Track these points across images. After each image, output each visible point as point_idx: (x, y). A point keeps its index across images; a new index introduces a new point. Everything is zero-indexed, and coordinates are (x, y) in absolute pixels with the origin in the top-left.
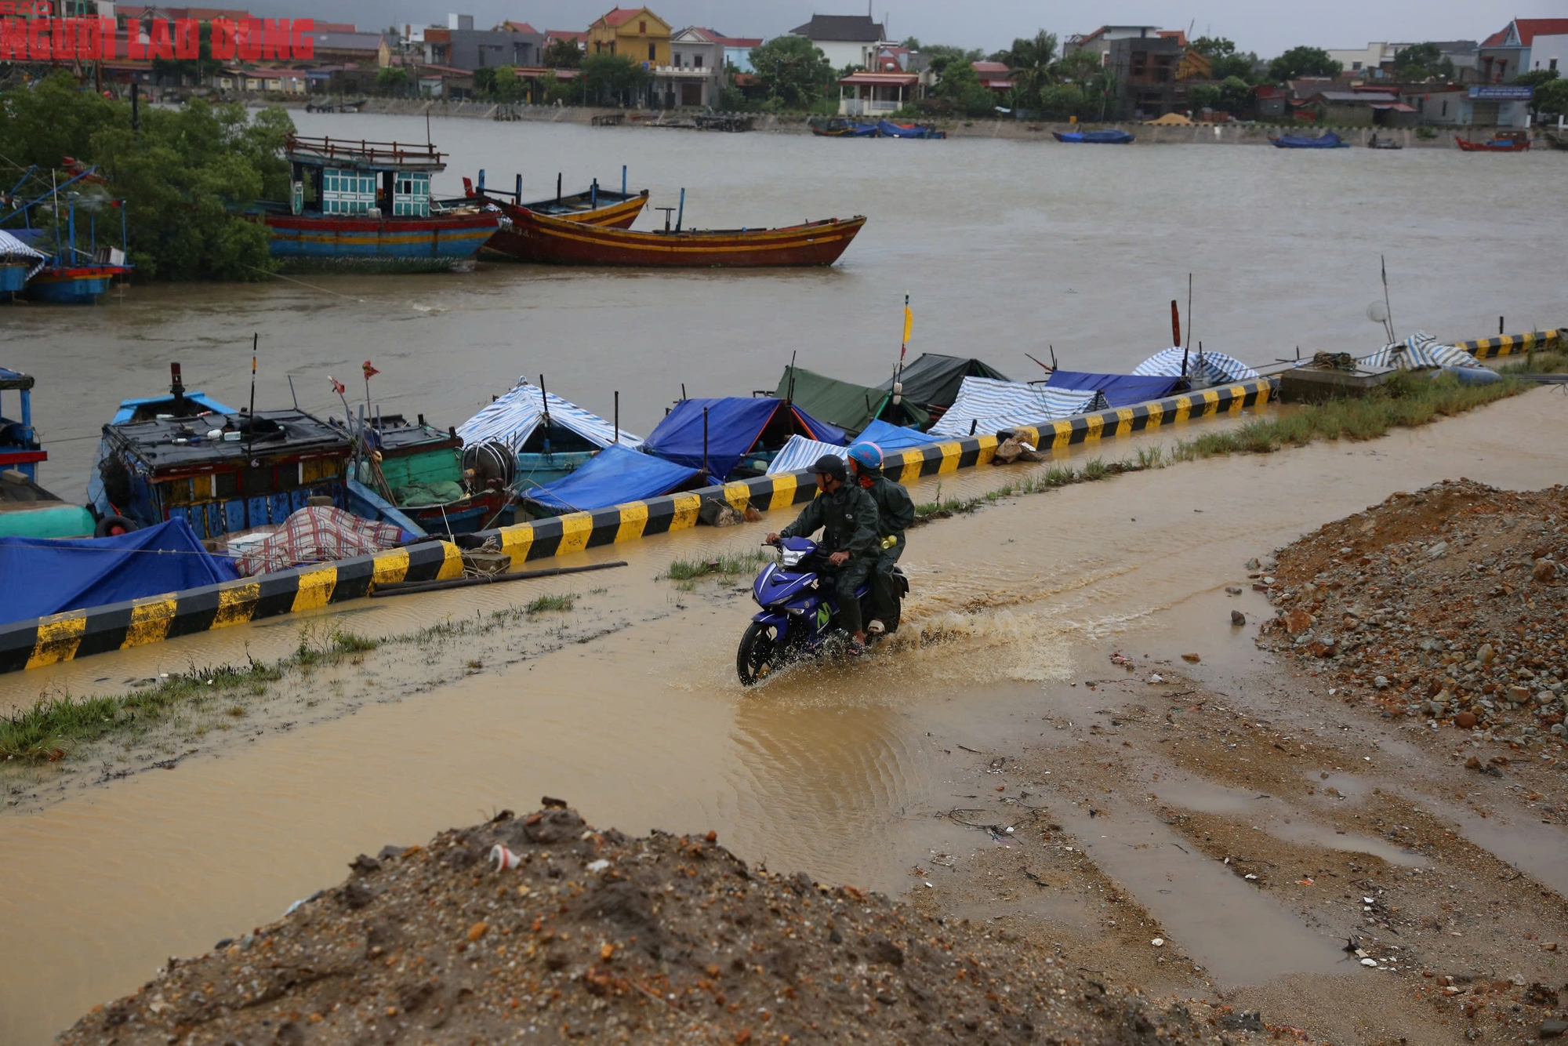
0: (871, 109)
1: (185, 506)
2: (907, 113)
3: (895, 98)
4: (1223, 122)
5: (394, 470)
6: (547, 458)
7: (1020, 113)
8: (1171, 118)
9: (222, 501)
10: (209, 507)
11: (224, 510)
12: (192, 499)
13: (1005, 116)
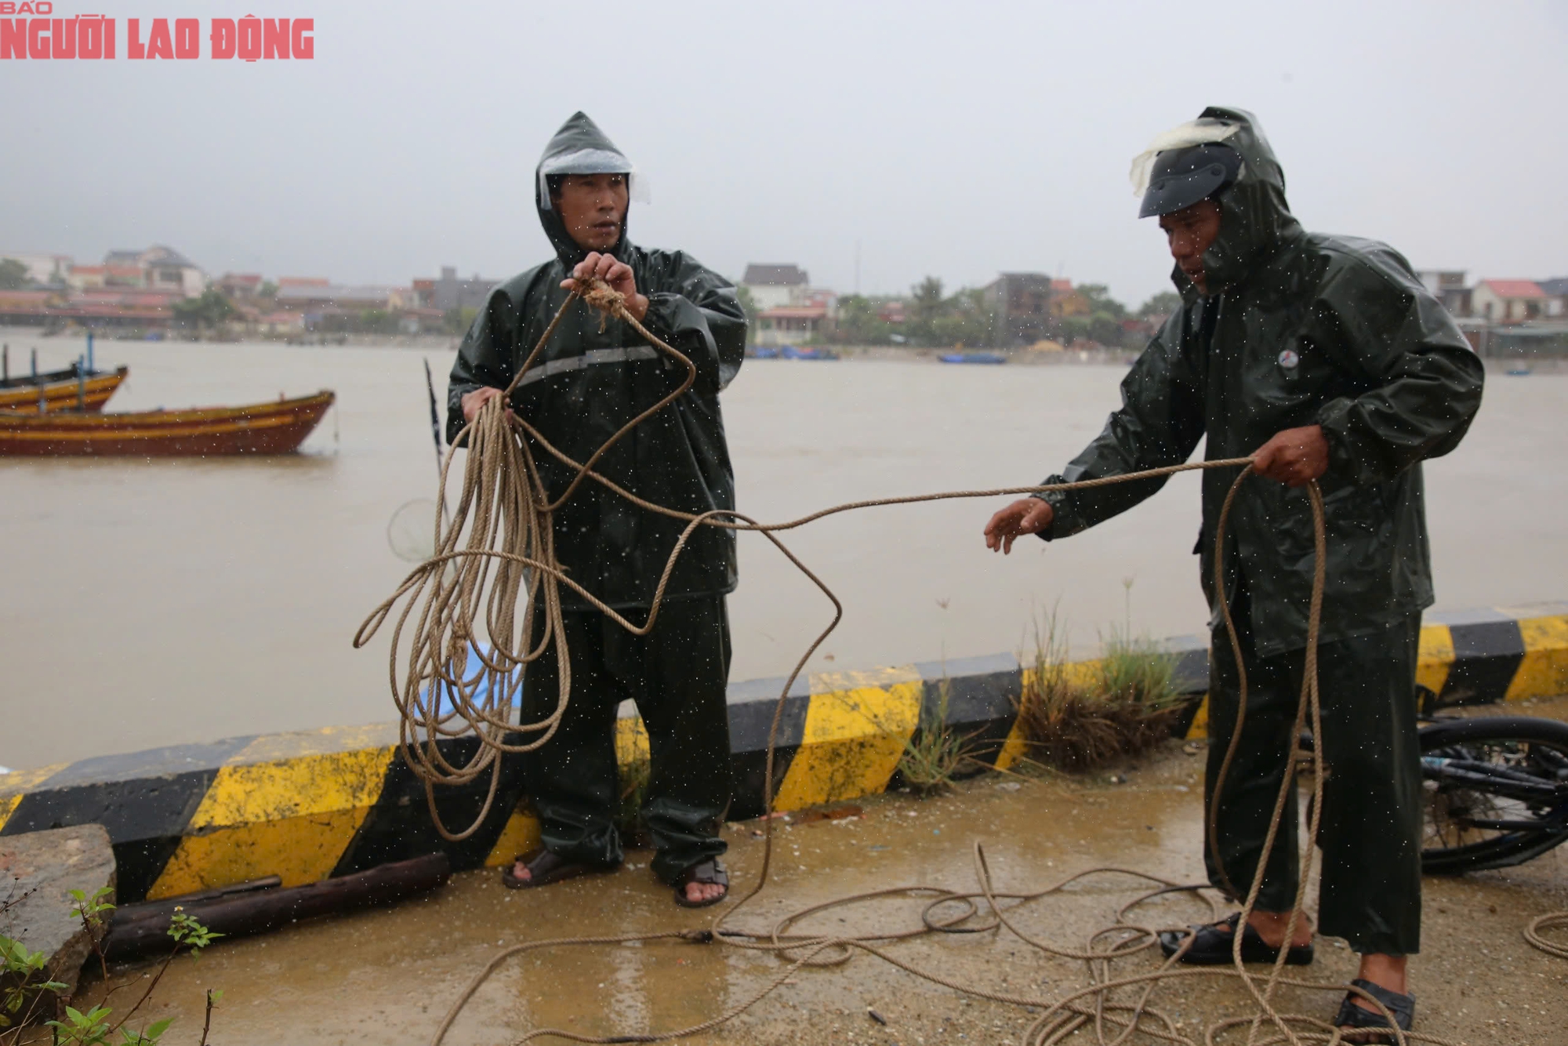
0: (782, 338)
2: (814, 341)
3: (804, 329)
4: (1090, 349)
7: (913, 341)
8: (1044, 345)
13: (898, 345)
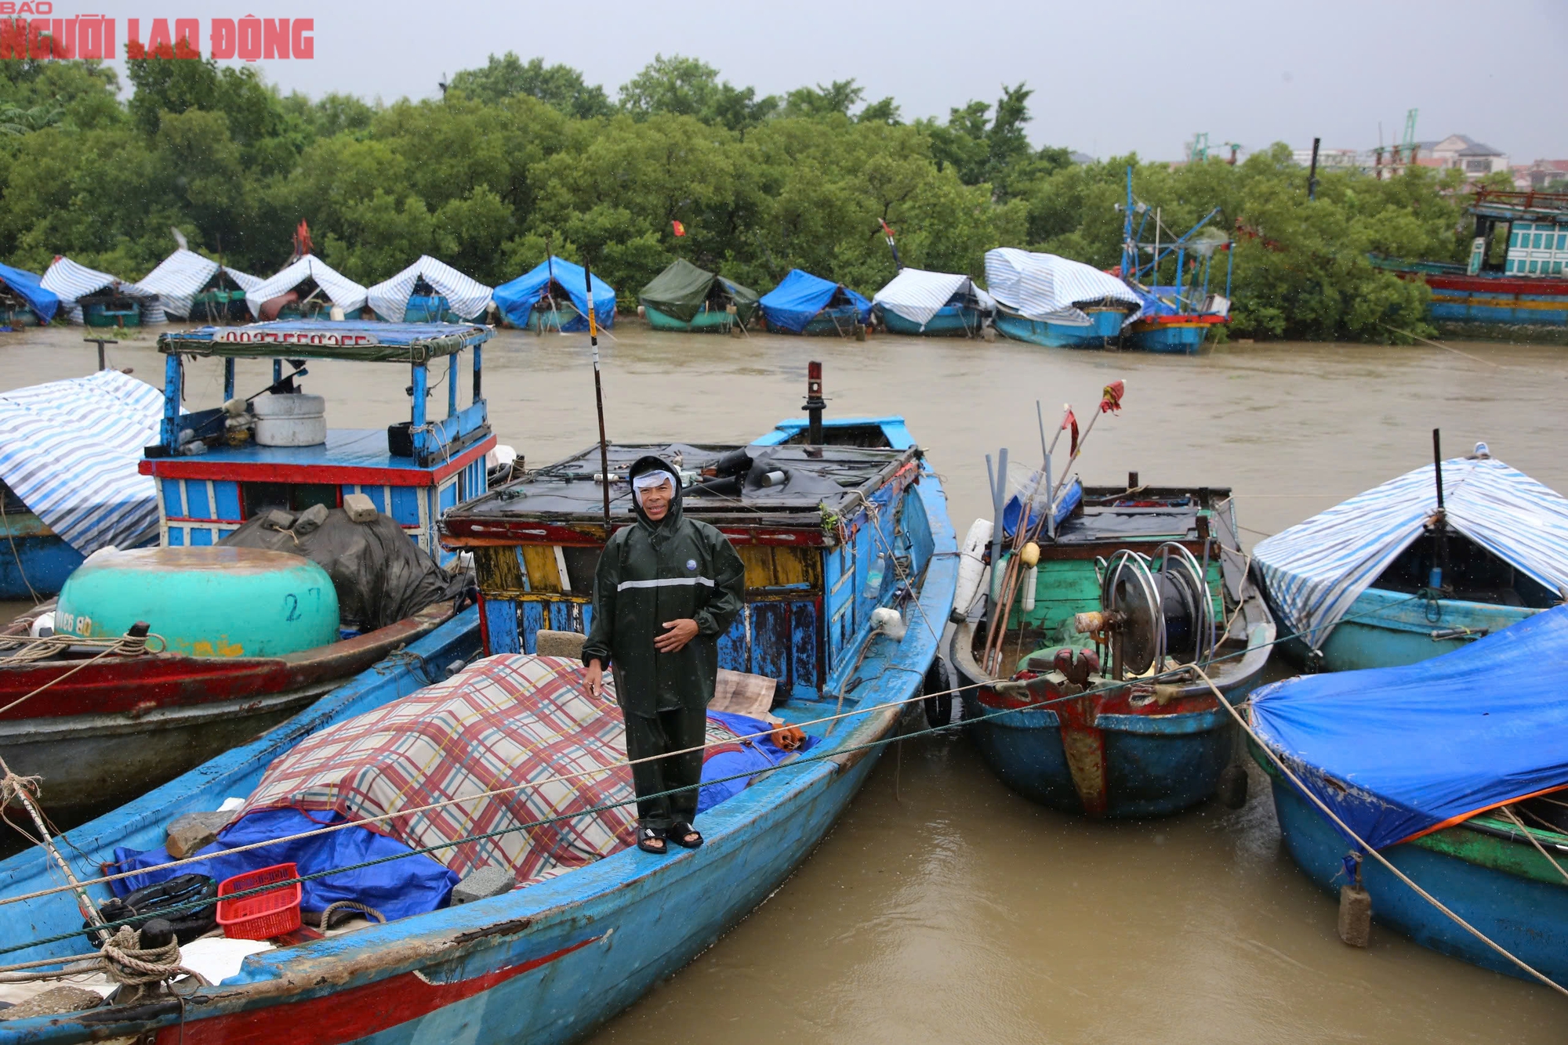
1: (511, 599)
5: (1072, 585)
6: (1427, 607)
9: (576, 600)
10: (554, 608)
11: (580, 619)
12: (527, 587)
